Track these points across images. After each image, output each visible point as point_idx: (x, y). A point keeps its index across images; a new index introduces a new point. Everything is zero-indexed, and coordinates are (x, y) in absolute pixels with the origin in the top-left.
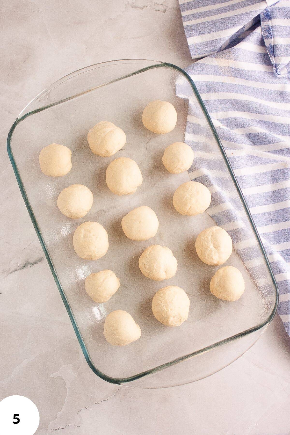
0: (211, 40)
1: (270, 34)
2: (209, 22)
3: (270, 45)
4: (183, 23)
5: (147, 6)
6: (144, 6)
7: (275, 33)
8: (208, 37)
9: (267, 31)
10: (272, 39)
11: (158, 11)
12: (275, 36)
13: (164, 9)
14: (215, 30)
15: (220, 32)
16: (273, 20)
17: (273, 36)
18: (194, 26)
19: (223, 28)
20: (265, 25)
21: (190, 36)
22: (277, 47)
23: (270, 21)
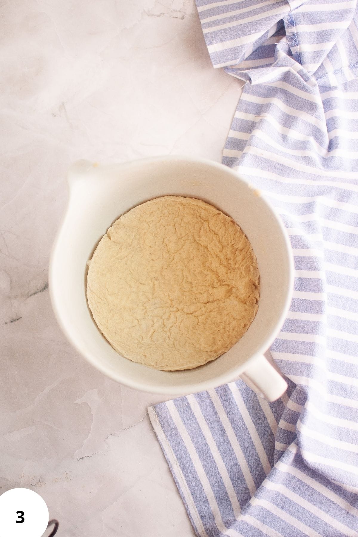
0: (233, 47)
1: (296, 41)
2: (230, 28)
3: (296, 53)
4: (203, 30)
5: (164, 14)
6: (161, 14)
7: (300, 39)
8: (229, 44)
9: (292, 39)
10: (298, 47)
11: (176, 18)
12: (301, 44)
13: (181, 15)
14: (237, 36)
15: (242, 38)
16: (297, 26)
17: (299, 43)
18: (215, 32)
19: (245, 34)
20: (289, 32)
21: (211, 44)
22: (303, 55)
23: (294, 28)
